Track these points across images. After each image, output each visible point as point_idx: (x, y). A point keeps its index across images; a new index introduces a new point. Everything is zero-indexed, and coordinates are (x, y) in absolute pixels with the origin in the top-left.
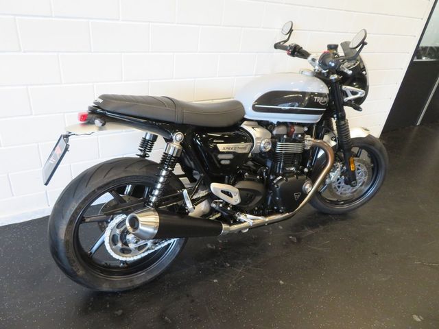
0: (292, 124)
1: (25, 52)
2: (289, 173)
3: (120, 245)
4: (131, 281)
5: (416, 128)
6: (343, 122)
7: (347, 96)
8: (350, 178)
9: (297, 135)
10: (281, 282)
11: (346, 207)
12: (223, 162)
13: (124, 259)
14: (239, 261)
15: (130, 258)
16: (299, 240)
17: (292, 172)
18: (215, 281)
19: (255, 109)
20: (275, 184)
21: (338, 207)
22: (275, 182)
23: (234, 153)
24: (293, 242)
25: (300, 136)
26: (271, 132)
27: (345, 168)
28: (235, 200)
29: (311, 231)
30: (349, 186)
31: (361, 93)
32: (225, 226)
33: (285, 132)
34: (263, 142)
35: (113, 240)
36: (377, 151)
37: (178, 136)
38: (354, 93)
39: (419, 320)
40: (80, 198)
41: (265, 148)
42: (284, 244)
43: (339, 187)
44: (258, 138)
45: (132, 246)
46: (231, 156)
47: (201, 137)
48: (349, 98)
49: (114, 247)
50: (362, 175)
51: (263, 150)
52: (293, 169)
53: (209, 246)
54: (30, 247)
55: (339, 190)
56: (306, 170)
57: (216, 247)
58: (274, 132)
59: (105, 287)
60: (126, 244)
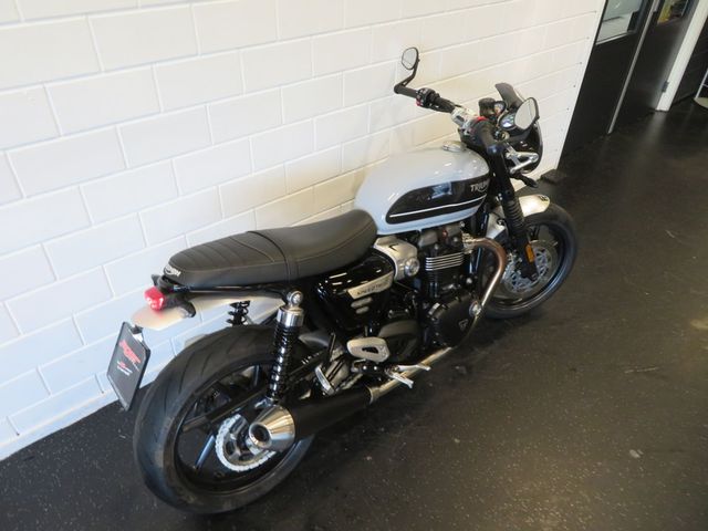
0: (444, 226)
1: (28, 197)
2: (447, 294)
3: (238, 452)
4: (258, 489)
5: (607, 139)
6: (512, 203)
7: (514, 165)
8: (528, 270)
9: (452, 239)
10: (457, 441)
11: (525, 305)
12: (359, 311)
13: (246, 468)
14: (395, 421)
15: (253, 465)
16: (469, 369)
17: (452, 290)
18: (369, 458)
19: (390, 220)
20: (431, 317)
21: (516, 308)
22: (431, 313)
23: (371, 295)
24: (462, 375)
25: (456, 240)
26: (416, 245)
27: (520, 260)
28: (383, 354)
29: (483, 352)
30: (527, 279)
31: (532, 156)
32: (372, 391)
33: (435, 240)
34: (408, 263)
35: (228, 449)
36: (561, 225)
37: (296, 297)
38: (523, 160)
39: (637, 456)
40: (174, 411)
41: (411, 271)
42: (451, 380)
43: (514, 283)
44: (399, 262)
45: (254, 451)
46: (369, 300)
47: (323, 284)
48: (516, 168)
49: (230, 457)
50: (544, 262)
51: (410, 274)
52: (451, 286)
54: (95, 463)
55: (515, 287)
56: (469, 281)
58: (421, 244)
59: (227, 507)
60: (245, 448)
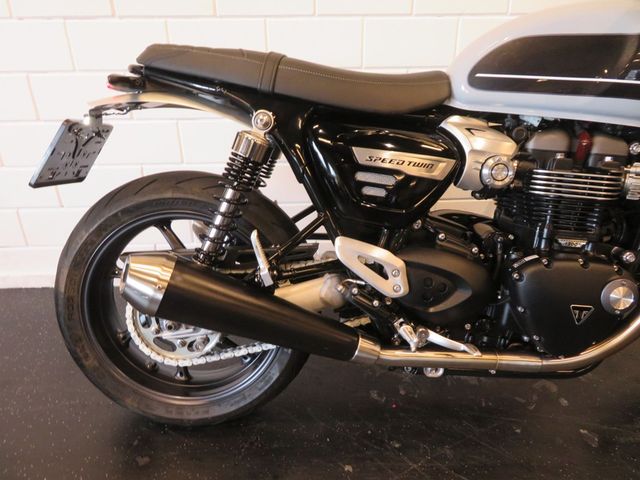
3: (152, 328)
9: (601, 157)
12: (368, 190)
17: (575, 250)
19: (474, 82)
20: (514, 270)
22: (516, 265)
25: (608, 159)
26: (521, 144)
32: (363, 344)
33: (560, 147)
34: (491, 162)
37: (261, 118)
41: (493, 177)
44: (477, 153)
46: (388, 180)
52: (580, 244)
53: (374, 395)
57: (387, 401)
58: (530, 145)
